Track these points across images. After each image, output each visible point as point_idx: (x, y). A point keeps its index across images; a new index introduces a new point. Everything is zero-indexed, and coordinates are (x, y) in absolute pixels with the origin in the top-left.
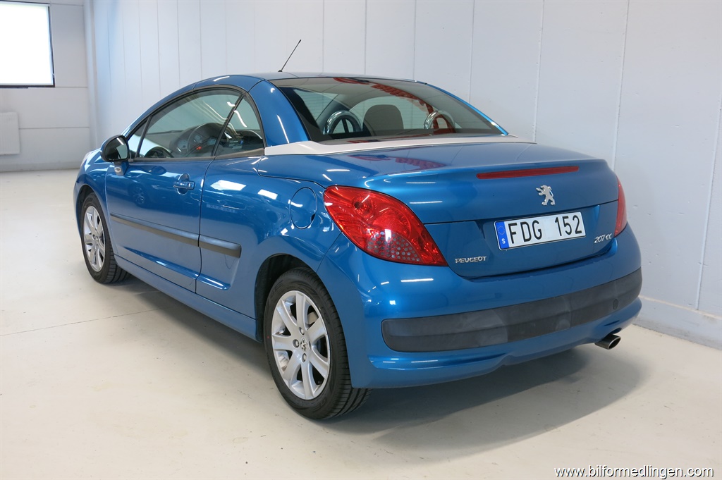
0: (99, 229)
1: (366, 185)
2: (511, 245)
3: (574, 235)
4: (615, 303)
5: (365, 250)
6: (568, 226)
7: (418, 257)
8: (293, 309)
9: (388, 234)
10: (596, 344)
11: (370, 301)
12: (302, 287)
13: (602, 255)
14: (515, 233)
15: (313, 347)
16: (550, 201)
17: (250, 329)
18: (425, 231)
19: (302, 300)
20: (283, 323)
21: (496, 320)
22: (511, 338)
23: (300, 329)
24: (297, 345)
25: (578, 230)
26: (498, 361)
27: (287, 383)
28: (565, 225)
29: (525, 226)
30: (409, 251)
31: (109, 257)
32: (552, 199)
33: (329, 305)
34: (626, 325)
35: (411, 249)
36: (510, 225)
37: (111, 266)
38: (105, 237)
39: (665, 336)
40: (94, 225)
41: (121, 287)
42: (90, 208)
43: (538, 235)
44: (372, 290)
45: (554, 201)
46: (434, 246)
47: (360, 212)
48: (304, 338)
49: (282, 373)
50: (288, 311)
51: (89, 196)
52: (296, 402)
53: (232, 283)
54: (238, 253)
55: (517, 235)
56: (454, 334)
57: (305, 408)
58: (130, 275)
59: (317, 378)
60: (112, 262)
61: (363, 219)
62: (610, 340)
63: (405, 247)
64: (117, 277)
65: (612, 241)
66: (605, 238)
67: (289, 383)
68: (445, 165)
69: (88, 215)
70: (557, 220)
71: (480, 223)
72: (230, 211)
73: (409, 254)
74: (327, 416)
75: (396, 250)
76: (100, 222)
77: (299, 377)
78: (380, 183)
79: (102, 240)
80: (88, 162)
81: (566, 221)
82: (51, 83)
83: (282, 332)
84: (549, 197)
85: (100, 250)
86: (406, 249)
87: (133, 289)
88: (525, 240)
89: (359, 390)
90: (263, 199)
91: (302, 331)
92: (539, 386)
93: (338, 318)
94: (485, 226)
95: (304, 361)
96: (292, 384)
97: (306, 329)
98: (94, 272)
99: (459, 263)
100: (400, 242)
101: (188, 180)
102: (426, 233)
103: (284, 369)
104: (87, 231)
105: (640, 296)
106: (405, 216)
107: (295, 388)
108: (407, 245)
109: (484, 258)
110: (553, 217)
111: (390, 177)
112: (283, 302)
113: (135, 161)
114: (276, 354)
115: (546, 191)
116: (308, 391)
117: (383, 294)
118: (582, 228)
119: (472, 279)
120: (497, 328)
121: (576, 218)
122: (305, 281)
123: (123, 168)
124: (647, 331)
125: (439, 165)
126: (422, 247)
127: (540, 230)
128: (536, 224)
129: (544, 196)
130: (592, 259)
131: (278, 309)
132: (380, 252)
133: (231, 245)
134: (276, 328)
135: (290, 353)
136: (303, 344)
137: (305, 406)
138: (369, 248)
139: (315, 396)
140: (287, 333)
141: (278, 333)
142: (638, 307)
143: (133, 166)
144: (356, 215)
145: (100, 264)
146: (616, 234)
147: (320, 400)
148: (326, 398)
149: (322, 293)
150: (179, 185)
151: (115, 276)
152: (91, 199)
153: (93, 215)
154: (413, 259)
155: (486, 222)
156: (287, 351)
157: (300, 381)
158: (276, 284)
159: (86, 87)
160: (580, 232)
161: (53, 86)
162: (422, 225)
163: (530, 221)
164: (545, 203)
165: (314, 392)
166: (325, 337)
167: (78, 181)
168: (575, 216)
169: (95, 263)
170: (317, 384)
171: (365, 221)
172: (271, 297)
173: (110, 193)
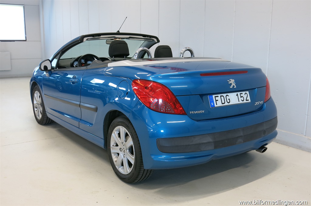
0: (39, 100)
1: (151, 79)
2: (216, 106)
3: (245, 101)
4: (264, 132)
5: (149, 108)
6: (242, 97)
7: (173, 111)
8: (119, 134)
9: (160, 101)
10: (256, 151)
11: (152, 130)
12: (122, 124)
13: (258, 111)
14: (218, 100)
15: (128, 151)
16: (234, 86)
17: (101, 144)
18: (176, 99)
19: (123, 130)
20: (115, 141)
21: (209, 139)
22: (216, 147)
23: (122, 143)
24: (121, 150)
25: (247, 99)
26: (210, 158)
27: (117, 167)
28: (241, 97)
29: (222, 97)
30: (169, 108)
31: (44, 113)
32: (235, 85)
33: (134, 131)
34: (270, 142)
35: (170, 107)
36: (215, 97)
37: (45, 117)
38: (42, 104)
39: (291, 148)
40: (38, 99)
41: (49, 126)
42: (36, 92)
43: (228, 101)
44: (153, 126)
45: (235, 86)
46: (181, 106)
47: (147, 91)
48: (124, 147)
49: (115, 163)
50: (117, 135)
51: (36, 87)
52: (121, 176)
53: (94, 123)
54: (96, 110)
55: (219, 101)
56: (189, 145)
57: (125, 178)
58: (53, 121)
59: (130, 164)
60: (45, 115)
61: (148, 94)
62: (263, 149)
63: (167, 106)
64: (47, 122)
65: (263, 105)
66: (260, 103)
67: (118, 167)
68: (187, 70)
69: (35, 95)
70: (237, 95)
71: (202, 96)
72: (98, 93)
73: (169, 109)
74: (134, 181)
75: (163, 108)
76: (40, 97)
77: (122, 165)
78: (157, 78)
79: (41, 105)
80: (36, 71)
81: (242, 95)
82: (25, 39)
83: (115, 145)
84: (233, 84)
85: (41, 110)
86: (167, 107)
87: (55, 127)
88: (222, 104)
89: (148, 170)
90: (111, 88)
91: (123, 144)
92: (232, 169)
93: (137, 137)
94: (204, 97)
95: (124, 157)
96: (119, 168)
97: (125, 143)
98: (38, 120)
99: (192, 113)
100: (165, 104)
101: (75, 78)
102: (177, 101)
103: (116, 161)
104: (35, 102)
105: (276, 129)
106: (167, 93)
107: (121, 170)
108: (168, 105)
109: (203, 111)
110: (236, 93)
111: (162, 75)
112: (115, 132)
113: (54, 71)
114: (113, 155)
115: (232, 81)
116: (126, 170)
117: (158, 127)
118: (249, 98)
119: (198, 121)
120: (209, 143)
121: (246, 94)
122: (124, 121)
123: (49, 74)
124: (283, 145)
125: (184, 70)
126: (175, 106)
127: (229, 99)
128: (227, 96)
129: (231, 84)
130: (254, 112)
131: (113, 134)
132: (157, 109)
133: (93, 107)
134: (112, 143)
135: (118, 154)
136: (124, 150)
137: (125, 177)
138: (151, 107)
139: (129, 173)
140: (117, 145)
141: (113, 146)
142: (275, 134)
143: (53, 73)
144: (146, 92)
145: (41, 116)
146: (265, 102)
147: (131, 174)
148: (133, 173)
149: (130, 126)
150: (72, 80)
151: (47, 121)
152: (36, 88)
153: (37, 95)
154: (171, 112)
155: (204, 96)
156: (117, 153)
157: (123, 167)
158: (112, 123)
159: (40, 41)
160: (248, 100)
161: (26, 41)
162: (175, 96)
163: (225, 95)
164: (231, 87)
165: (128, 171)
166: (132, 146)
167: (31, 81)
168: (246, 93)
169: (39, 116)
170: (130, 167)
171: (149, 95)
172: (110, 129)
173: (44, 84)
